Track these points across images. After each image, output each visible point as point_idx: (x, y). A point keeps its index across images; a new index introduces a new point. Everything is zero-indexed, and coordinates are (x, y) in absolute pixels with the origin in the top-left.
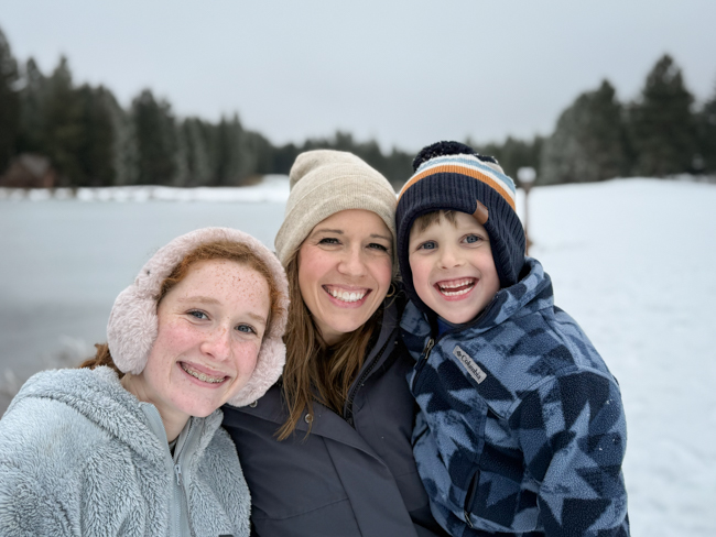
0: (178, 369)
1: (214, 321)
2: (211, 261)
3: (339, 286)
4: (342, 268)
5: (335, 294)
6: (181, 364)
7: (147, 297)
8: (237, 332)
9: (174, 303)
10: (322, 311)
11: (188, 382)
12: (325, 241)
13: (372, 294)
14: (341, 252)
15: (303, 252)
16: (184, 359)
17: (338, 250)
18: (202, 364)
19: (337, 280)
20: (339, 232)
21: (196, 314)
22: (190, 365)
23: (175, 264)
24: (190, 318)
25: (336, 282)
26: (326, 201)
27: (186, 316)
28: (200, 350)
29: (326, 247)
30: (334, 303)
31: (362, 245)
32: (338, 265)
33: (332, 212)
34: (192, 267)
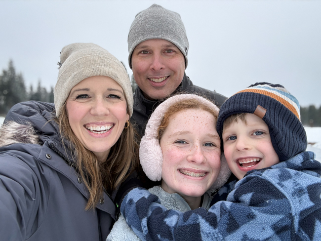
0: (178, 174)
1: (191, 144)
2: (179, 112)
3: (93, 123)
4: (92, 112)
5: (92, 129)
6: (180, 170)
7: (152, 138)
8: (205, 147)
9: (167, 139)
10: (85, 141)
11: (186, 179)
12: (79, 97)
13: (115, 126)
14: (91, 102)
15: (68, 106)
16: (180, 167)
17: (89, 101)
18: (190, 167)
19: (91, 120)
20: (87, 90)
21: (180, 142)
22: (185, 169)
23: (160, 118)
24: (178, 145)
25: (91, 121)
26: (75, 73)
27: (175, 144)
28: (187, 160)
29: (81, 100)
30: (92, 135)
31: (104, 96)
32: (90, 110)
33: (80, 80)
34: (171, 118)
